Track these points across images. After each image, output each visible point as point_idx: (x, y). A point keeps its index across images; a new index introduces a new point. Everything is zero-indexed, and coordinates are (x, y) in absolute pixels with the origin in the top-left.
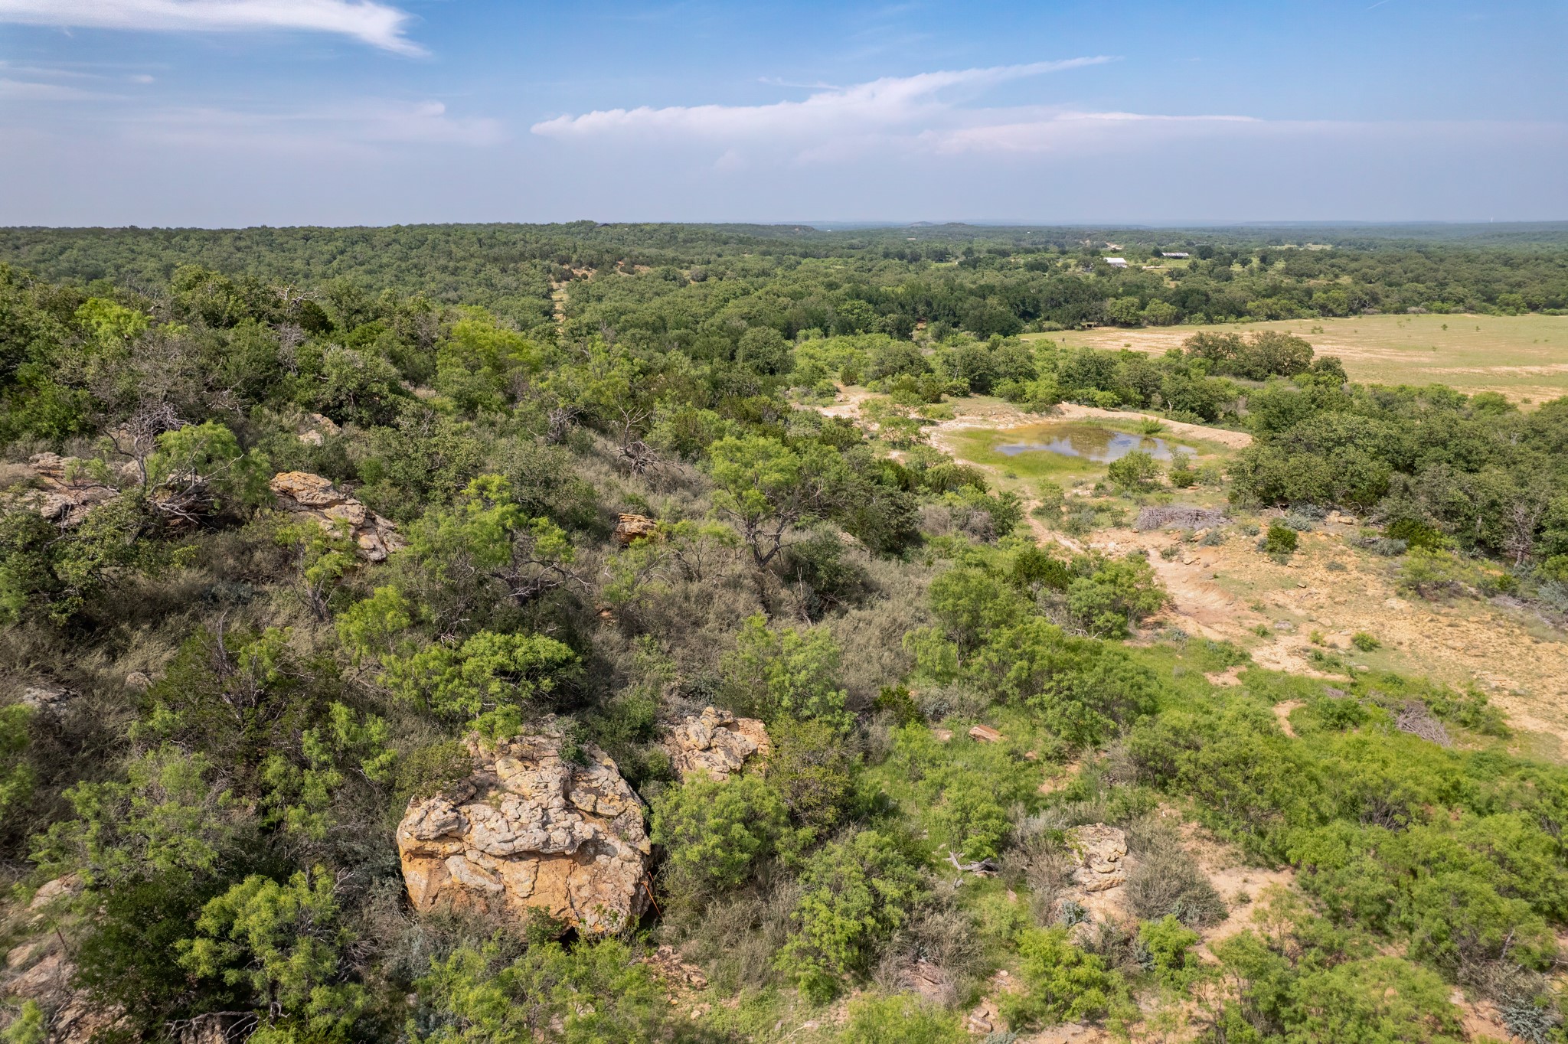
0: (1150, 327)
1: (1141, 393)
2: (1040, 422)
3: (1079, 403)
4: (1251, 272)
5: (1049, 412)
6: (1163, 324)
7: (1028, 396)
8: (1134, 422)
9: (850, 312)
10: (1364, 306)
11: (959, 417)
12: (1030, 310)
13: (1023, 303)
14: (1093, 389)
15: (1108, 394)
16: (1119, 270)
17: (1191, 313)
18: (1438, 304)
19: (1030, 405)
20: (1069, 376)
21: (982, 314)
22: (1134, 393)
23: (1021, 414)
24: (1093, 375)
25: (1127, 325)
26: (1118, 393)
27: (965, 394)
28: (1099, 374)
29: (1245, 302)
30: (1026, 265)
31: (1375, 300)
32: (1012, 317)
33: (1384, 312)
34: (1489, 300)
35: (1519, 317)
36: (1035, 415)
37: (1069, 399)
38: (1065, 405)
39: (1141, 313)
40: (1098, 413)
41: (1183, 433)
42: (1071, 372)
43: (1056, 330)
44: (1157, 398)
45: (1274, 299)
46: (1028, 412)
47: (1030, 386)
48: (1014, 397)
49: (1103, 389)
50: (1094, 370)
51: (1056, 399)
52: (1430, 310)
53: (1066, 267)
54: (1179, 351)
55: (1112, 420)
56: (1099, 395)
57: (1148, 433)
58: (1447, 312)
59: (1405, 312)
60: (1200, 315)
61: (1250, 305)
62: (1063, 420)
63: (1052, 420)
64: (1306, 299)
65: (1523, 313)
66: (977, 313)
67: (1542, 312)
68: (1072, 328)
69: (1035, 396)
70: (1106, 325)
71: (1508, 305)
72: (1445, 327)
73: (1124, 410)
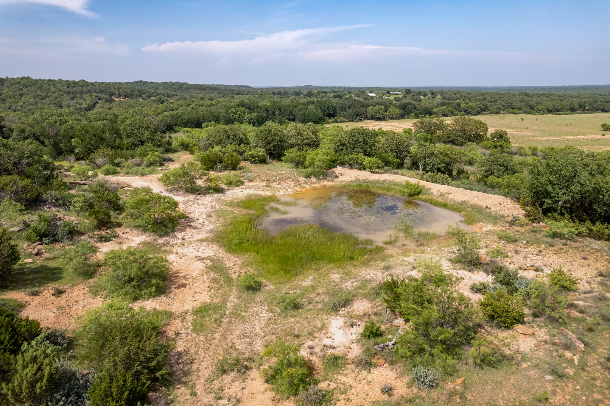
0: (390, 120)
1: (397, 157)
2: (317, 185)
3: (351, 166)
4: (429, 99)
5: (325, 176)
6: (396, 119)
7: (307, 163)
8: (397, 184)
9: (235, 113)
10: (483, 111)
11: (247, 184)
12: (331, 112)
13: (328, 109)
14: (361, 155)
15: (373, 159)
16: (373, 97)
17: (408, 114)
18: (511, 110)
19: (310, 170)
20: (344, 145)
21: (304, 113)
22: (391, 157)
23: (301, 179)
24: (361, 144)
25: (379, 119)
26: (381, 158)
27: (263, 161)
28: (365, 143)
29: (432, 109)
30: (333, 96)
31: (487, 108)
32: (321, 114)
33: (491, 113)
34: (532, 109)
35: (545, 116)
36: (314, 180)
37: (342, 164)
38: (339, 169)
39: (385, 113)
40: (365, 175)
41: (442, 195)
42: (343, 141)
43: (344, 122)
44: (408, 161)
45: (445, 107)
46: (308, 176)
47: (311, 154)
48: (299, 164)
49: (369, 155)
50: (361, 139)
51: (332, 164)
52: (509, 113)
53: (351, 97)
54: (410, 130)
55: (378, 182)
56: (367, 160)
57: (411, 195)
58: (516, 114)
59: (499, 113)
60: (413, 114)
61: (435, 110)
62: (337, 183)
63: (328, 183)
64: (458, 107)
65: (546, 114)
66: (302, 112)
67: (553, 114)
68: (352, 121)
69: (312, 164)
70: (369, 119)
71: (539, 110)
72: (522, 119)
73: (386, 172)
